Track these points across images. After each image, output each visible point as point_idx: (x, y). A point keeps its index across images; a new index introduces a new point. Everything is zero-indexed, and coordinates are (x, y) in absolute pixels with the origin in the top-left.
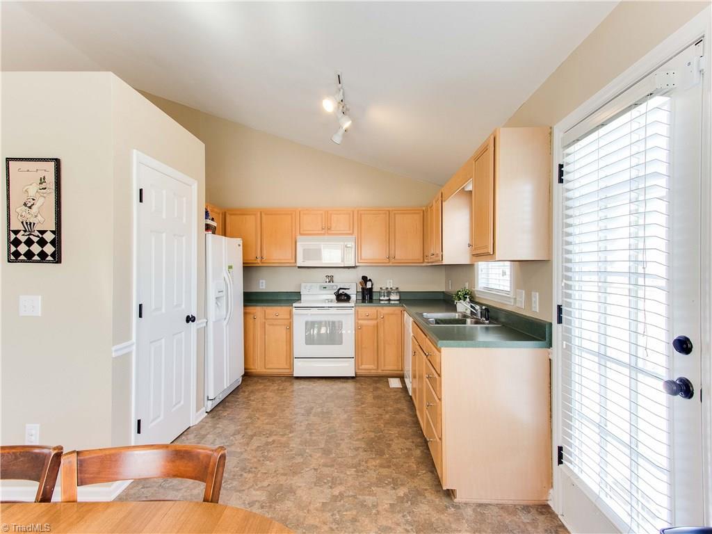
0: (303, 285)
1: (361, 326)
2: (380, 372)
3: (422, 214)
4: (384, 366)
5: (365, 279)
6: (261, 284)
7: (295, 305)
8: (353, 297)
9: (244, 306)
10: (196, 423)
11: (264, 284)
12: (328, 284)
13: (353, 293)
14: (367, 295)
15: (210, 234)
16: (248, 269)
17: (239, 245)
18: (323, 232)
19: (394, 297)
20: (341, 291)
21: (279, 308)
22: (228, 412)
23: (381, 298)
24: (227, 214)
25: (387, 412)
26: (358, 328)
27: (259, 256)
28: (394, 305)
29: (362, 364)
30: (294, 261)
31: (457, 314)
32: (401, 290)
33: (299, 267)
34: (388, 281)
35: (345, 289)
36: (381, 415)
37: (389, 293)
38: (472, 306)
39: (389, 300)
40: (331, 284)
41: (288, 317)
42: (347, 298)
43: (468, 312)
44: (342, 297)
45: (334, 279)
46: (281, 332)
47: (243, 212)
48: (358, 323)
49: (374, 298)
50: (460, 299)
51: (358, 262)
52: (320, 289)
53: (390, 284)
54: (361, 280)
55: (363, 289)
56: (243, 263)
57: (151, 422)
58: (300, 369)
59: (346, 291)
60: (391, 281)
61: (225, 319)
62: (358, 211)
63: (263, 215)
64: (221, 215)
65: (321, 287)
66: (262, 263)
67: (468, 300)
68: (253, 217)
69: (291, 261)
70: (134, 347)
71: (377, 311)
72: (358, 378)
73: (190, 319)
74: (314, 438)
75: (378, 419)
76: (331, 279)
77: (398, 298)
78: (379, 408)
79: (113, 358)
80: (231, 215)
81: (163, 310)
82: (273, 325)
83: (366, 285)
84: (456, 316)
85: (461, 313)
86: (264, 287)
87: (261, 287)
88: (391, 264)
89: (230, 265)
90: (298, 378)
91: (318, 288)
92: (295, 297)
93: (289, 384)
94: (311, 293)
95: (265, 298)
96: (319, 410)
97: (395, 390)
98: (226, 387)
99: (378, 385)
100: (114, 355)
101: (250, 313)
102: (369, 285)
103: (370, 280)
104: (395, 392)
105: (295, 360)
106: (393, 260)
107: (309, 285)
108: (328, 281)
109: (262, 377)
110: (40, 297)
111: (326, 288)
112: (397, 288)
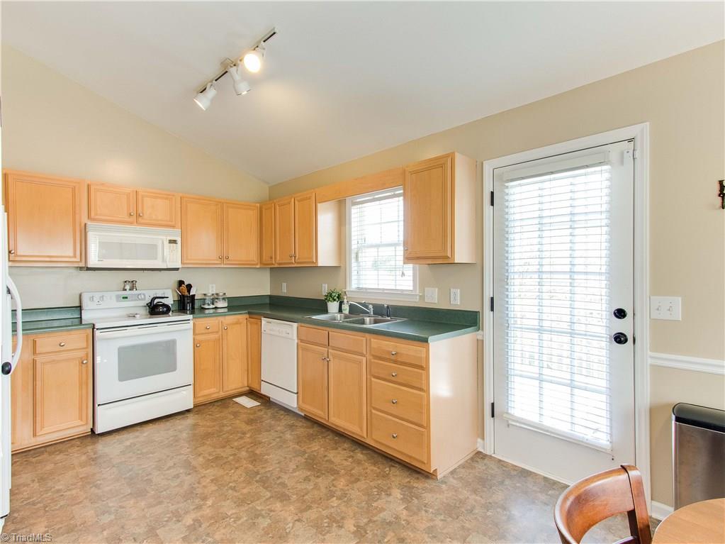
0: (89, 295)
1: (200, 342)
3: (257, 211)
12: (129, 292)
19: (224, 304)
20: (156, 301)
23: (206, 307)
26: (197, 346)
28: (223, 315)
29: (202, 390)
32: (229, 295)
34: (210, 285)
35: (161, 298)
37: (215, 300)
39: (216, 308)
40: (134, 292)
44: (161, 309)
45: (139, 285)
48: (197, 340)
49: (198, 307)
52: (118, 300)
53: (211, 290)
54: (176, 285)
55: (181, 296)
63: (10, 180)
65: (118, 297)
66: (12, 261)
72: (196, 410)
77: (226, 305)
88: (222, 266)
91: (114, 298)
94: (101, 307)
106: (226, 261)
111: (127, 298)
112: (225, 294)
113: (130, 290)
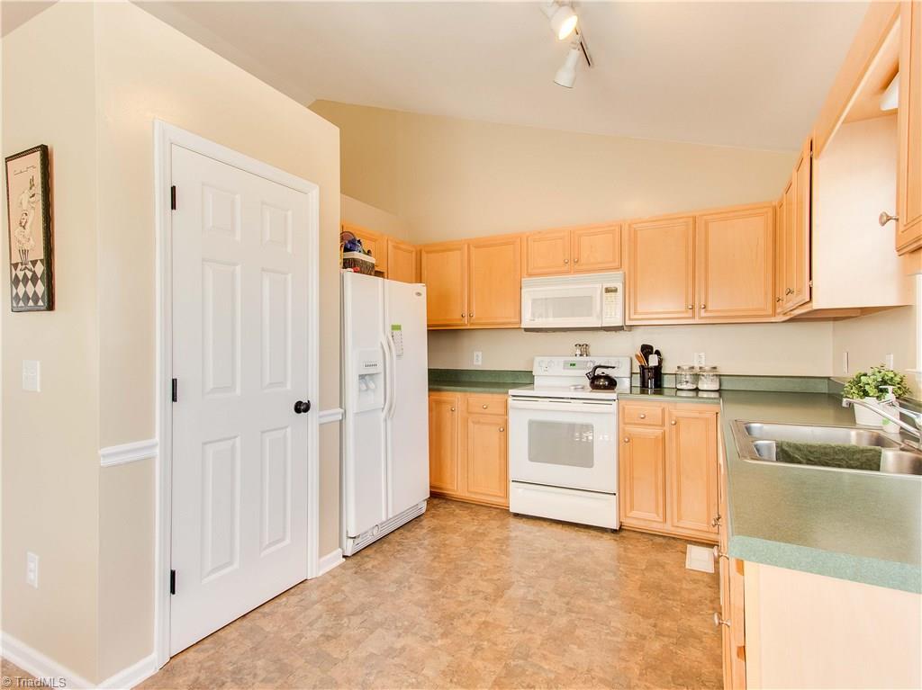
0: (537, 359)
1: (631, 437)
2: (668, 528)
3: (770, 214)
4: (680, 519)
5: (647, 350)
6: (475, 358)
7: (511, 392)
8: (624, 385)
9: (430, 390)
10: (320, 574)
11: (480, 358)
12: (579, 358)
13: (624, 374)
14: (652, 379)
15: (349, 274)
16: (440, 333)
17: (419, 294)
18: (566, 268)
19: (707, 384)
20: (599, 372)
21: (489, 396)
22: (376, 563)
23: (679, 387)
24: (423, 253)
25: (659, 634)
26: (626, 442)
27: (466, 314)
28: (708, 401)
29: (632, 508)
30: (518, 320)
31: (853, 433)
32: (722, 371)
33: (527, 330)
34: (695, 355)
35: (608, 367)
36: (644, 638)
37: (697, 377)
38: (903, 417)
39: (697, 390)
40: (584, 358)
41: (502, 411)
42: (611, 384)
43: (892, 430)
44: (602, 381)
45: (591, 350)
46: (493, 435)
47: (445, 248)
48: (624, 430)
49: (666, 384)
50: (866, 394)
51: (630, 319)
52: (564, 367)
53: (700, 360)
54: (639, 352)
55: (643, 368)
56: (428, 326)
57: (208, 575)
58: (520, 500)
59: (607, 372)
60: (702, 354)
61: (383, 409)
62: (630, 226)
63: (472, 248)
64: (414, 254)
65: (565, 363)
66: (472, 324)
67: (890, 396)
68: (458, 252)
69: (513, 320)
70: (157, 451)
71: (663, 410)
72: (624, 534)
73: (301, 408)
74: (478, 664)
75: (633, 649)
76: (584, 350)
77: (716, 387)
78: (645, 616)
79: (102, 467)
80: (427, 252)
81: (238, 391)
82: (479, 422)
83: (647, 361)
84: (851, 437)
85: (868, 429)
86: (480, 363)
87: (475, 363)
88: (697, 321)
89: (396, 323)
90: (516, 515)
91: (561, 365)
92: (523, 378)
93: (499, 523)
94: (547, 373)
95: (474, 379)
96: (521, 592)
97: (696, 577)
98: (384, 519)
99: (661, 557)
100: (104, 462)
101: (445, 402)
102: (653, 360)
103: (658, 353)
104: (695, 581)
105: (512, 485)
106: (703, 313)
107: (547, 359)
108: (578, 352)
109: (464, 504)
110: (38, 363)
111: (574, 365)
112: (715, 368)
113: (581, 355)
